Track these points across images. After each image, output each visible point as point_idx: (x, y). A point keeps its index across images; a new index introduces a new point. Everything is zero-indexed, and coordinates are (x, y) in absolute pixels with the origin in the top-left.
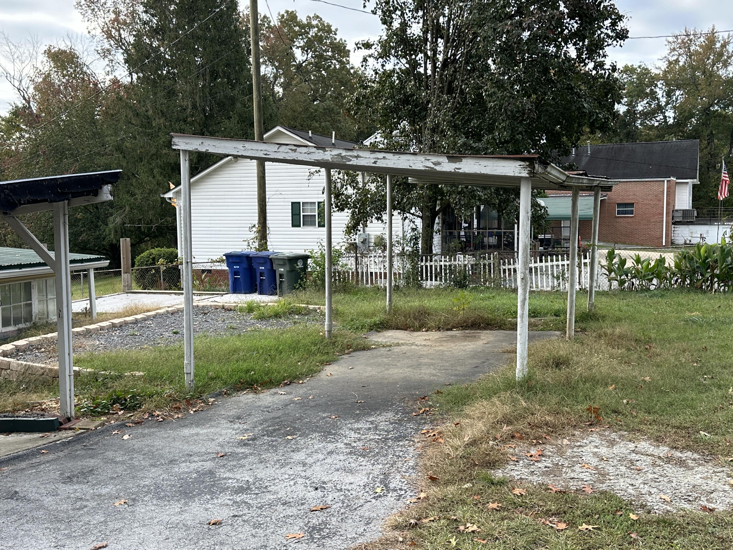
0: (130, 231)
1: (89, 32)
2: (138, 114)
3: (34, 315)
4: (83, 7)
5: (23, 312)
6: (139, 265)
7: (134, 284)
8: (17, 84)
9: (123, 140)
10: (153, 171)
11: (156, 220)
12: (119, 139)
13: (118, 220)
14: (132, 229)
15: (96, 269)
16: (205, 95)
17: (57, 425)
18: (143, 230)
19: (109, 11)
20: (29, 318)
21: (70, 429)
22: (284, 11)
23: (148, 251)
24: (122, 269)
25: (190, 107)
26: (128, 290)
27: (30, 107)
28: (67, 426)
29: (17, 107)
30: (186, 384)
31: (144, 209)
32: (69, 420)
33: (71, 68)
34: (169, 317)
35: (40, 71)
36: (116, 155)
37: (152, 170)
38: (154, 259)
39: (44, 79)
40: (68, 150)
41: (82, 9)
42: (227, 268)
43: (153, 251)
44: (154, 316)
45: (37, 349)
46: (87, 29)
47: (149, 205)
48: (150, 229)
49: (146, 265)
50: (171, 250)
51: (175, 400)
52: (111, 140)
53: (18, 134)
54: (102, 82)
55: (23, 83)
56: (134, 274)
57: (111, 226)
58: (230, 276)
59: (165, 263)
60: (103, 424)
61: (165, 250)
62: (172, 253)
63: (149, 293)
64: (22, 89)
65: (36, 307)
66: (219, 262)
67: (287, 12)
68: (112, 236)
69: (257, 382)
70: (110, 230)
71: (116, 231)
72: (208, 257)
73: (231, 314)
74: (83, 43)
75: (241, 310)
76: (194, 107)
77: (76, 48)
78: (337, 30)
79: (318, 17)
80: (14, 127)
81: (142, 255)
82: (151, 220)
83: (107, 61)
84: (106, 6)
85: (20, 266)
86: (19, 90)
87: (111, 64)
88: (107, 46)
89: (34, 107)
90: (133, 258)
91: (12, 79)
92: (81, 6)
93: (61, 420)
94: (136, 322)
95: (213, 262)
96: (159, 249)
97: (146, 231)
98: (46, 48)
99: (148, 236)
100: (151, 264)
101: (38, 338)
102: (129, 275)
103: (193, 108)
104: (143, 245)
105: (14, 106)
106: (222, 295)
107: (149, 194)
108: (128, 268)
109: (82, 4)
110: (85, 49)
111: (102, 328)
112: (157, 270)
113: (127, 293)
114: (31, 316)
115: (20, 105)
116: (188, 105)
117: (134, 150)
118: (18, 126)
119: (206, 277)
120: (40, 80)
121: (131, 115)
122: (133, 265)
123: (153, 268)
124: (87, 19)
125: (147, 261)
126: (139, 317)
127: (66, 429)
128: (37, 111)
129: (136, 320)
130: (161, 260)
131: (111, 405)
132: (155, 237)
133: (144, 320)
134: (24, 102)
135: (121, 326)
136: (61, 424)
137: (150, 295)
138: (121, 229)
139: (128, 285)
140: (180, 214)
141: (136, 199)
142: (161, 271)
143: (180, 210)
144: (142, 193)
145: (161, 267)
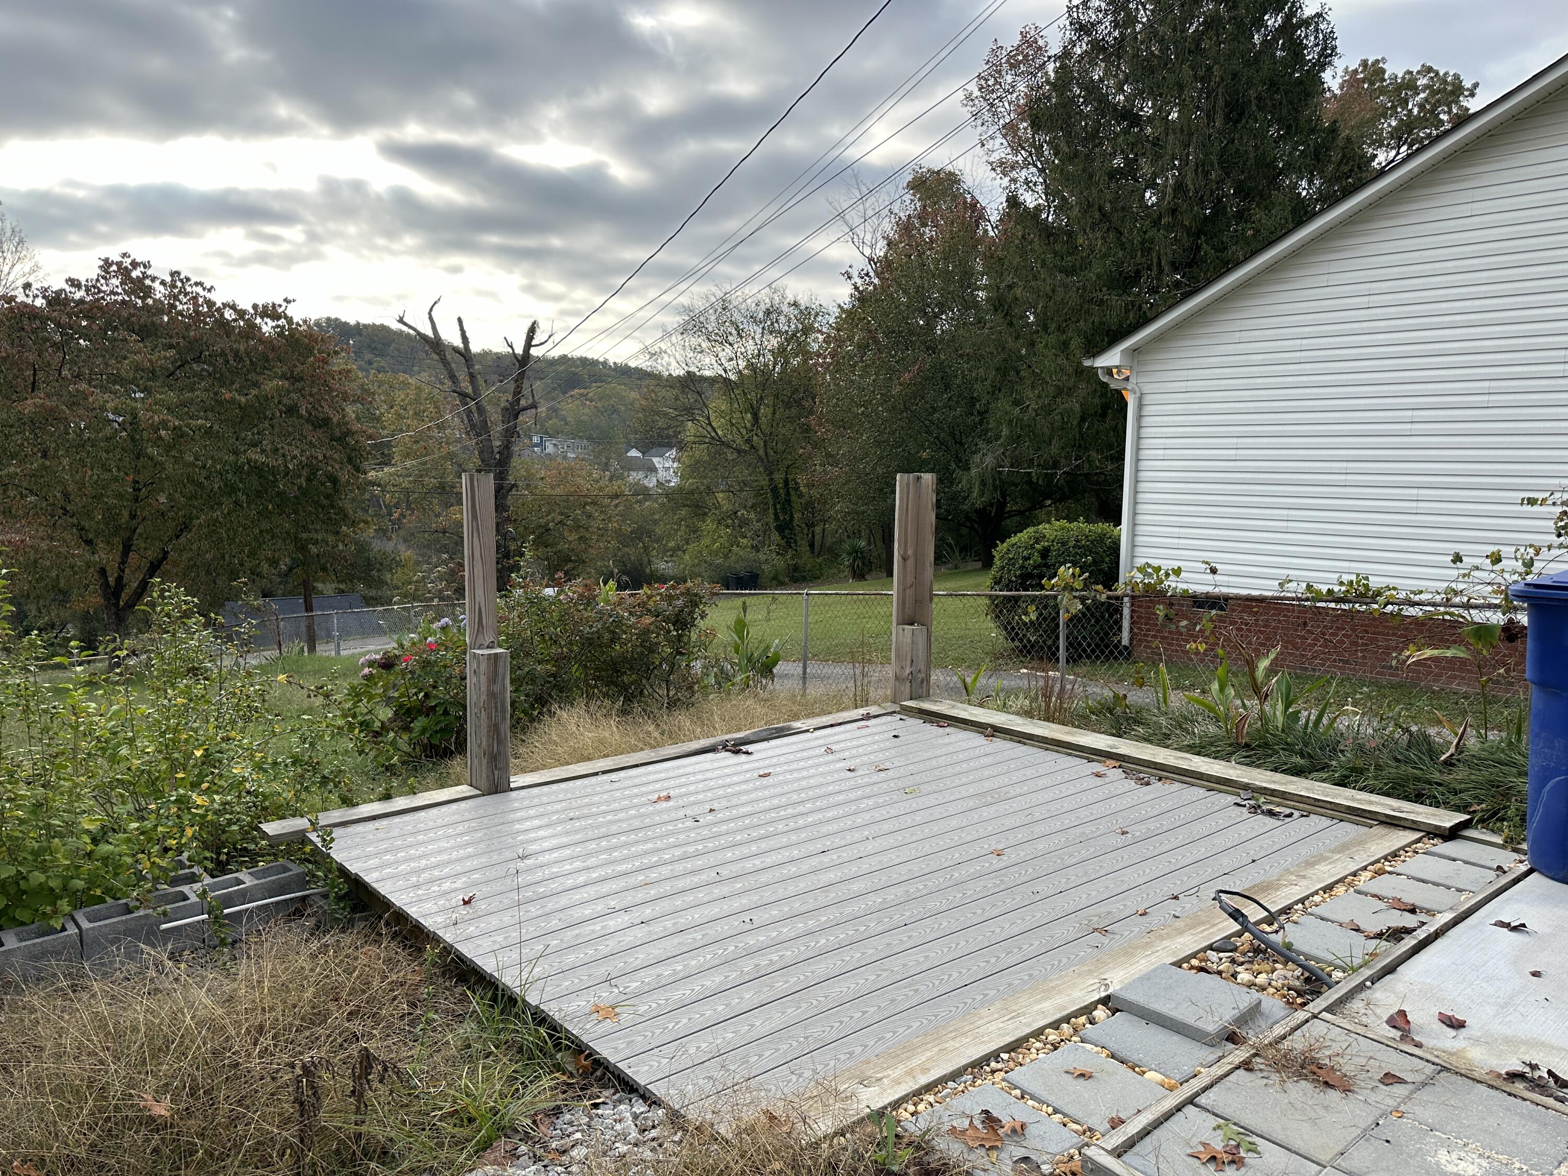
1: (983, 144)
4: (976, 102)
10: (1067, 347)
11: (1066, 458)
13: (989, 460)
14: (1015, 480)
18: (1034, 482)
22: (1358, 62)
26: (912, 700)
31: (1039, 431)
35: (900, 219)
37: (1065, 343)
41: (974, 106)
43: (1045, 528)
47: (1052, 423)
48: (1049, 478)
50: (1102, 527)
55: (877, 247)
57: (974, 471)
59: (1078, 584)
61: (1081, 527)
62: (1102, 537)
63: (995, 731)
67: (1364, 63)
71: (983, 483)
78: (1476, 85)
79: (1430, 69)
81: (1014, 539)
82: (1055, 459)
86: (868, 258)
91: (862, 244)
92: (972, 101)
97: (1040, 482)
108: (918, 601)
112: (1048, 610)
123: (1033, 599)
124: (979, 122)
130: (1066, 572)
139: (911, 677)
140: (1139, 417)
141: (1024, 410)
142: (1063, 617)
143: (1140, 406)
144: (1039, 397)
145: (1065, 599)
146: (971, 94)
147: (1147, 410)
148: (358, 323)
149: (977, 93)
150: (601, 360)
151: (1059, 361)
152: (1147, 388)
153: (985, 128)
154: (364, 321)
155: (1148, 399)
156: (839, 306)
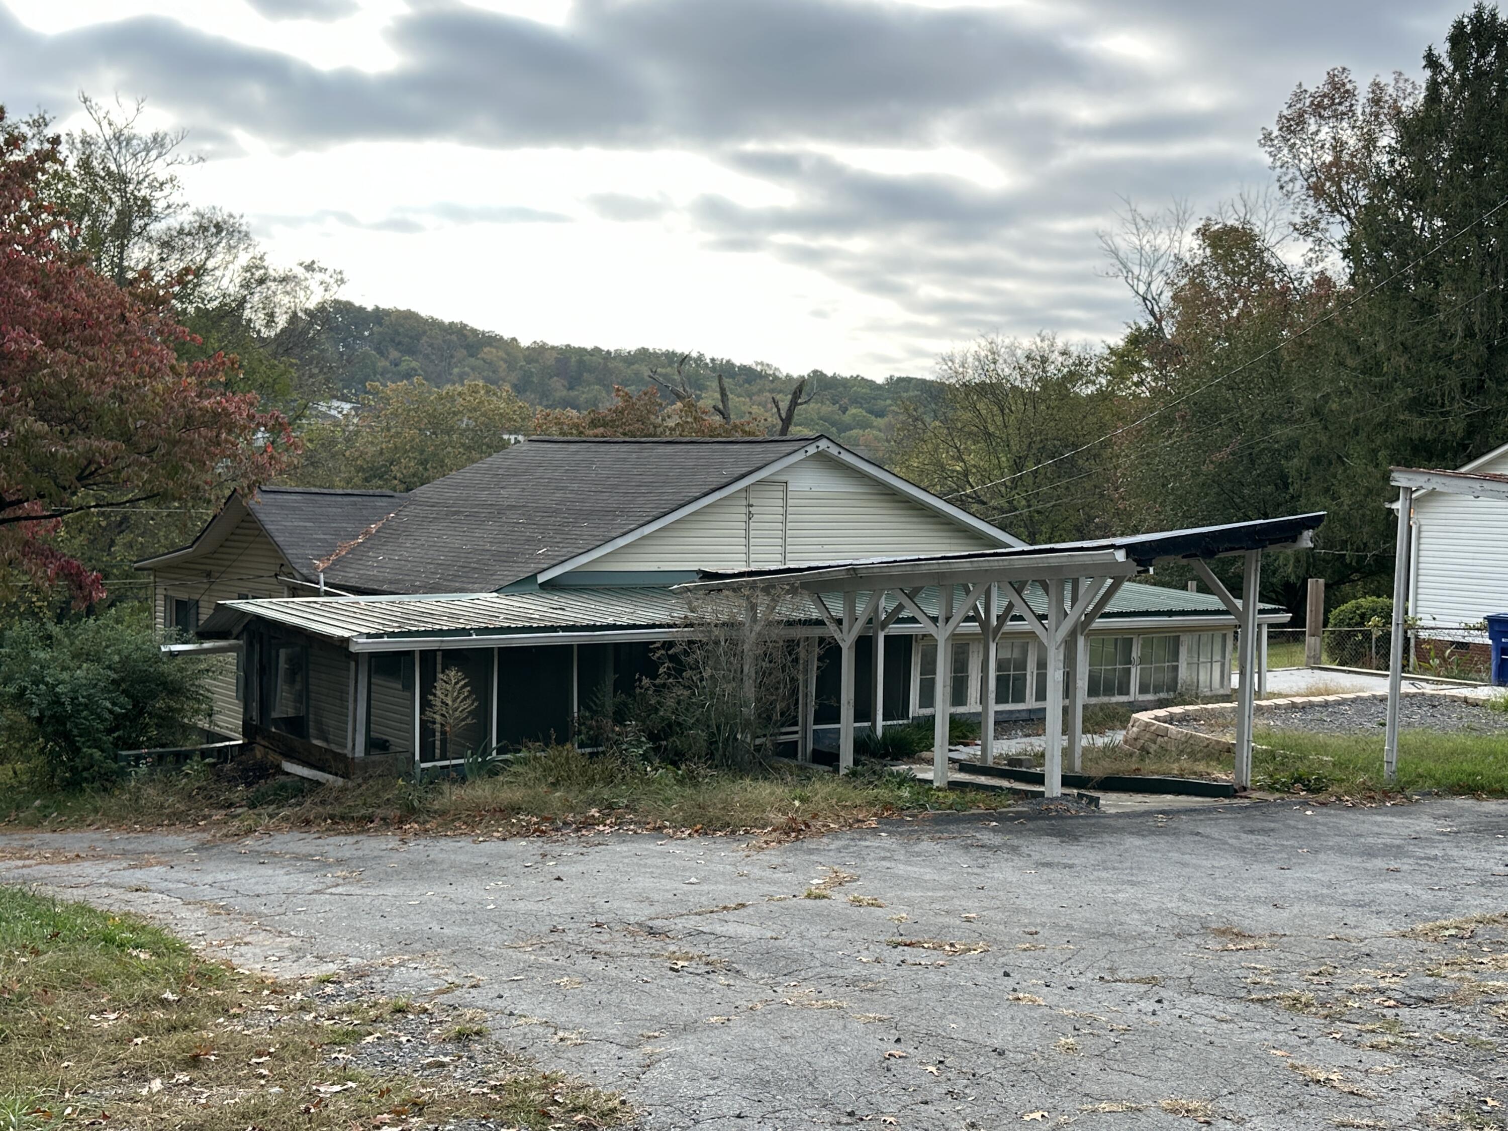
0: (1324, 560)
1: (1282, 187)
2: (1358, 347)
3: (1180, 682)
4: (1275, 142)
5: (1167, 677)
6: (1335, 625)
7: (1324, 657)
8: (1142, 289)
9: (1326, 397)
10: (1376, 455)
11: (1375, 543)
12: (1319, 395)
14: (1328, 558)
15: (1270, 626)
16: (1492, 310)
17: (1232, 792)
18: (1348, 561)
19: (1322, 147)
20: (1173, 686)
21: (1247, 798)
23: (1354, 602)
24: (1307, 629)
25: (1460, 333)
26: (1315, 665)
27: (1161, 329)
28: (1243, 794)
29: (1139, 329)
30: (1386, 776)
31: (1352, 523)
32: (1245, 789)
33: (1242, 256)
34: (1375, 705)
35: (1186, 265)
36: (1312, 423)
37: (1375, 452)
38: (1363, 616)
39: (1192, 281)
40: (1226, 412)
41: (1273, 146)
42: (1490, 642)
43: (1362, 601)
44: (1354, 701)
45: (1195, 720)
46: (1279, 181)
47: (1363, 515)
48: (1361, 559)
49: (1349, 625)
51: (1370, 790)
52: (1306, 397)
53: (1135, 378)
54: (1296, 279)
55: (1153, 287)
56: (1326, 640)
58: (1493, 655)
59: (1381, 625)
60: (1283, 799)
63: (1350, 672)
64: (1149, 297)
65: (1183, 673)
66: (1478, 629)
68: (1290, 569)
69: (1483, 788)
70: (1287, 559)
71: (1298, 560)
72: (1459, 619)
73: (1476, 711)
74: (1268, 205)
75: (1493, 707)
76: (1470, 333)
77: (1253, 220)
80: (1131, 364)
81: (1342, 608)
82: (1365, 544)
83: (1309, 243)
84: (1317, 138)
85: (1170, 613)
86: (1145, 299)
87: (1317, 248)
88: (1311, 211)
89: (1169, 330)
90: (1327, 612)
91: (1136, 281)
92: (1271, 140)
93: (1236, 787)
94: (1326, 704)
95: (1468, 628)
96: (1374, 598)
97: (1354, 564)
98: (1200, 224)
99: (1357, 571)
100: (1357, 624)
101: (1196, 707)
102: (1318, 639)
103: (1466, 336)
104: (1346, 588)
105: (1134, 327)
106: (1475, 686)
107: (1366, 496)
108: (1317, 628)
109: (1274, 135)
110: (1270, 216)
111: (1277, 707)
112: (1367, 635)
113: (1313, 668)
114: (1177, 683)
115: (1145, 326)
116: (1456, 330)
117: (1345, 413)
118: (1138, 362)
119: (1452, 652)
120: (1185, 281)
121: (1345, 350)
122: (1325, 625)
123: (1360, 631)
124: (1279, 163)
125: (1351, 619)
126: (1331, 698)
127: (1241, 797)
128: (1172, 335)
129: (1327, 702)
130: (1375, 619)
131: (1293, 784)
132: (1372, 573)
133: (1339, 703)
134: (1151, 319)
135: (1303, 708)
136: (1236, 791)
137: (1351, 675)
138: (1308, 557)
139: (1314, 657)
140: (1419, 538)
141: (1340, 505)
142: (1374, 637)
143: (1419, 532)
144: (1352, 495)
145: (1374, 630)
146: (1270, 134)
147: (1423, 534)
148: (377, 308)
149: (1276, 133)
150: (694, 355)
151: (1369, 469)
152: (1423, 522)
153: (1284, 169)
154: (385, 305)
155: (1423, 528)
156: (1109, 347)
